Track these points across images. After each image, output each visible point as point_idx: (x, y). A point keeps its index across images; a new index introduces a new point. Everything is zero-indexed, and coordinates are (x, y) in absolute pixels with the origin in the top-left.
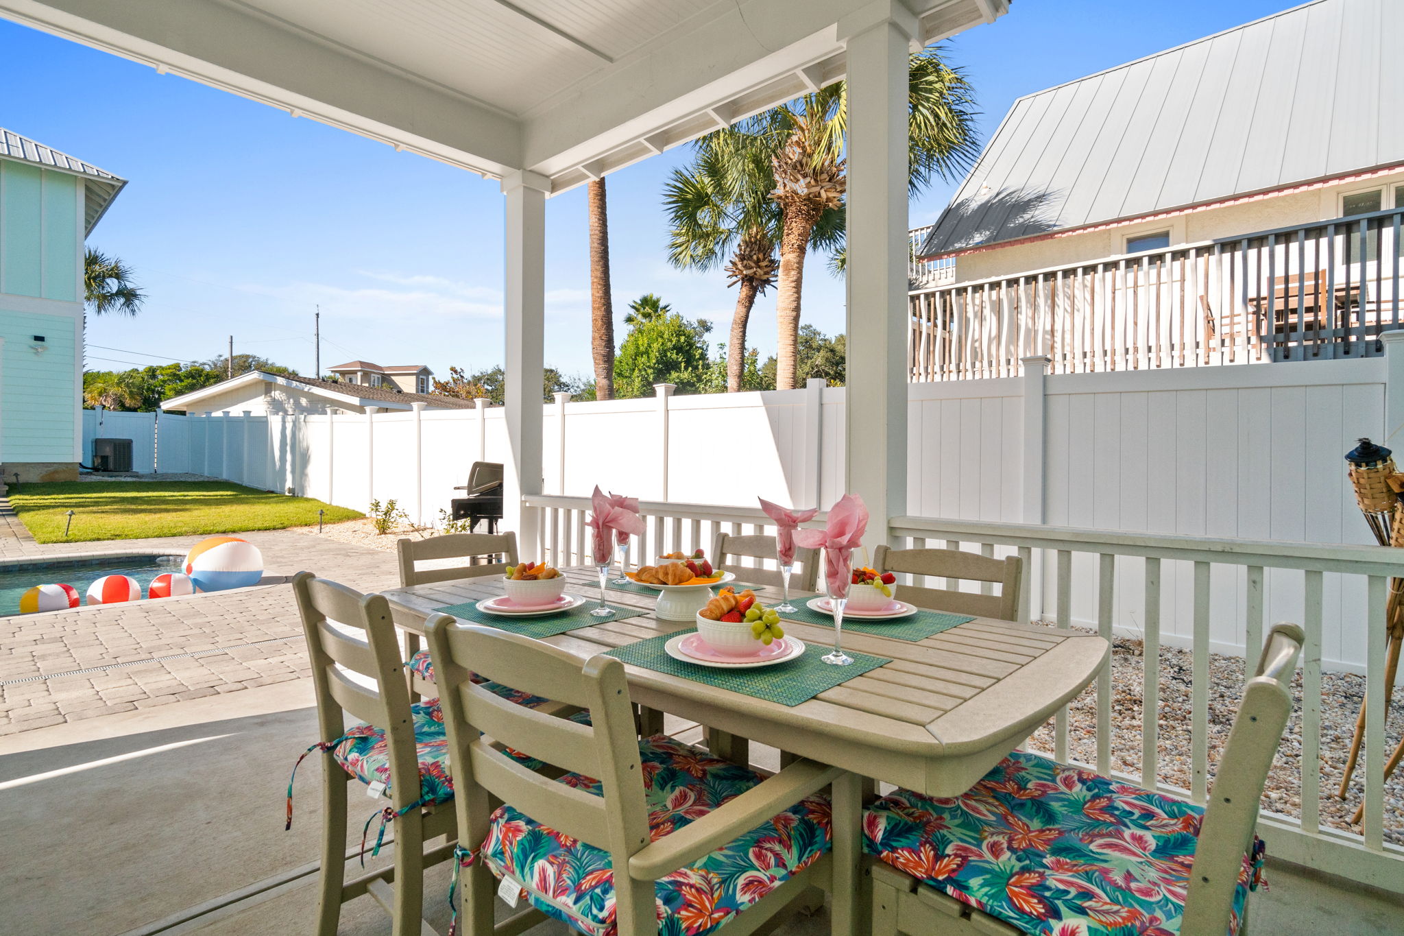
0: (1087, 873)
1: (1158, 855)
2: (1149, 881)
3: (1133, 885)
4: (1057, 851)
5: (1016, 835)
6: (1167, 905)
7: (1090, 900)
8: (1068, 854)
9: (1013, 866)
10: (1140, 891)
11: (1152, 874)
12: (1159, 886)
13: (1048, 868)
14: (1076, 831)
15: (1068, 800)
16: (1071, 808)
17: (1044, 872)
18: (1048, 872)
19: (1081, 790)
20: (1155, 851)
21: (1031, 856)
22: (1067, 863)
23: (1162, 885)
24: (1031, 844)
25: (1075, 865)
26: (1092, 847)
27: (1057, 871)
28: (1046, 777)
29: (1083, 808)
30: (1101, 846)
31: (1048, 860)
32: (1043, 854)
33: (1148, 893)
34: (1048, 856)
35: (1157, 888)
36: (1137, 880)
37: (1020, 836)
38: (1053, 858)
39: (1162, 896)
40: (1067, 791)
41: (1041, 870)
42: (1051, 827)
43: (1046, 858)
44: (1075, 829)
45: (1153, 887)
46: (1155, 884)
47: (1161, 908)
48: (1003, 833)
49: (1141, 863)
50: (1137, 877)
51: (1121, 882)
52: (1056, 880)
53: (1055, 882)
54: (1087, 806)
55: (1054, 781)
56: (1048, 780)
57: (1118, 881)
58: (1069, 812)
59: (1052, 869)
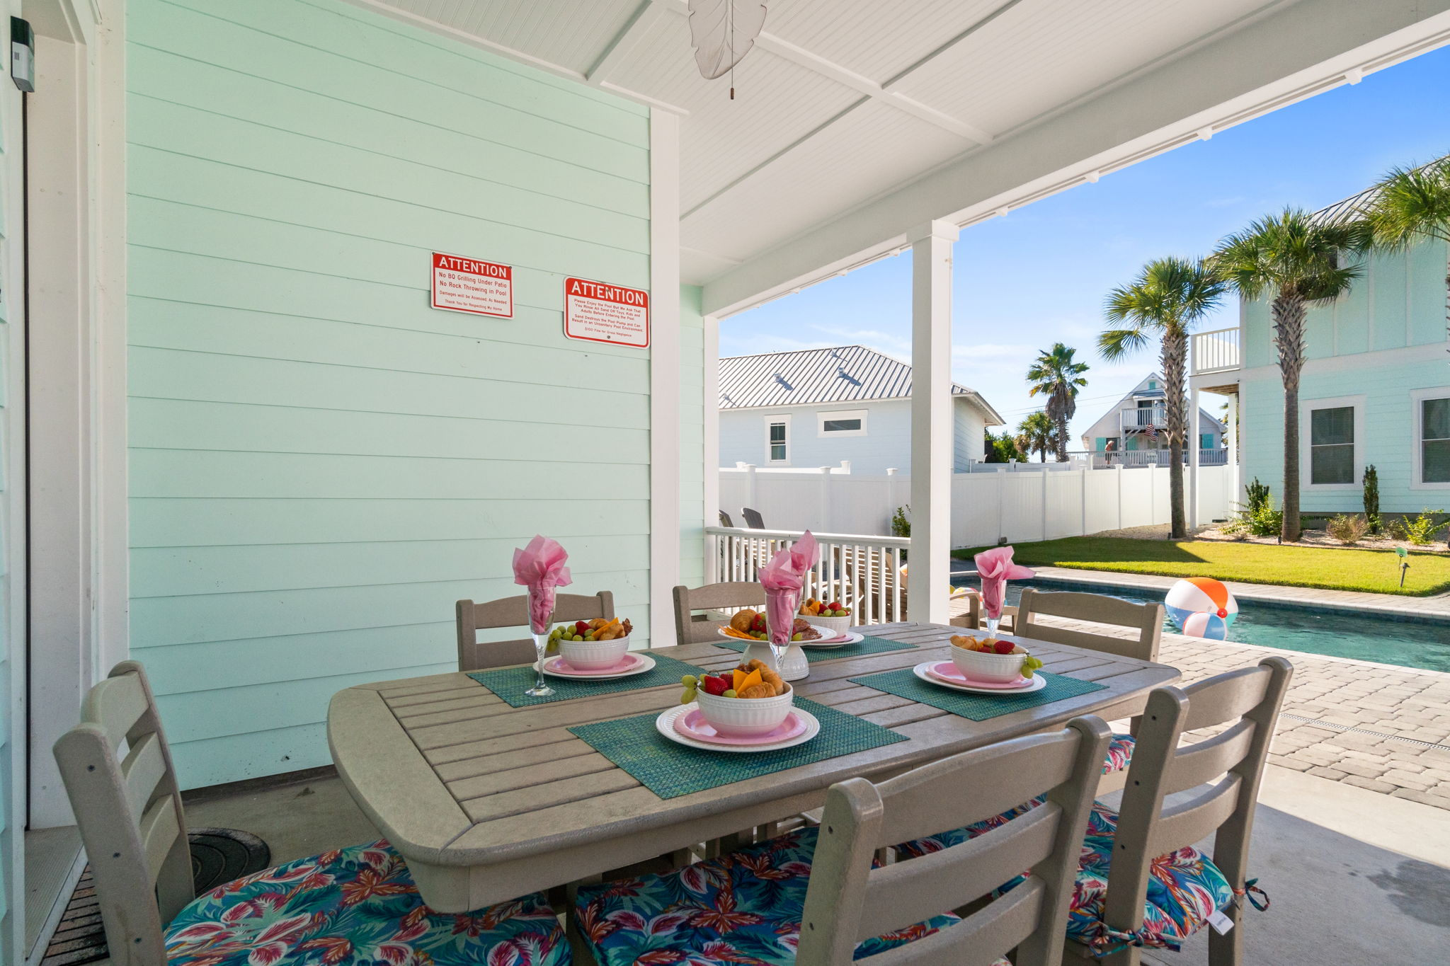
0: (292, 888)
1: (243, 954)
2: (239, 925)
3: (250, 910)
4: (332, 890)
5: (378, 880)
6: (214, 915)
7: (275, 874)
8: (319, 893)
9: (348, 855)
10: (242, 909)
11: (240, 933)
12: (228, 926)
13: (325, 872)
14: (334, 917)
15: (373, 938)
16: (361, 935)
17: (323, 867)
18: (321, 869)
19: (372, 956)
20: (247, 956)
21: (345, 872)
22: (315, 885)
23: (225, 930)
24: (359, 882)
25: (306, 887)
26: (308, 916)
27: (316, 875)
28: (425, 941)
29: (350, 941)
30: (301, 921)
31: (331, 879)
32: (340, 882)
33: (235, 915)
34: (335, 883)
35: (229, 923)
36: (249, 916)
37: (374, 882)
38: (329, 883)
39: (222, 920)
40: (386, 944)
41: (327, 867)
42: (359, 904)
43: (335, 879)
44: (337, 917)
45: (233, 922)
46: (232, 926)
47: (219, 908)
48: (388, 874)
49: (255, 937)
50: (251, 920)
51: (260, 902)
52: (309, 869)
53: (310, 866)
54: (348, 946)
55: (411, 944)
56: (416, 940)
57: (263, 902)
58: (359, 930)
59: (321, 874)
